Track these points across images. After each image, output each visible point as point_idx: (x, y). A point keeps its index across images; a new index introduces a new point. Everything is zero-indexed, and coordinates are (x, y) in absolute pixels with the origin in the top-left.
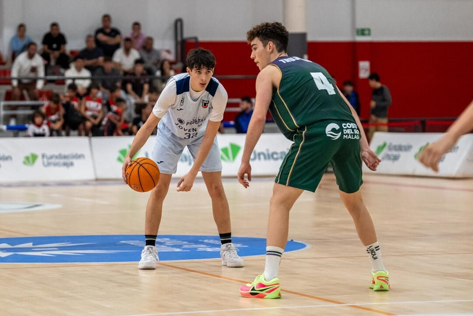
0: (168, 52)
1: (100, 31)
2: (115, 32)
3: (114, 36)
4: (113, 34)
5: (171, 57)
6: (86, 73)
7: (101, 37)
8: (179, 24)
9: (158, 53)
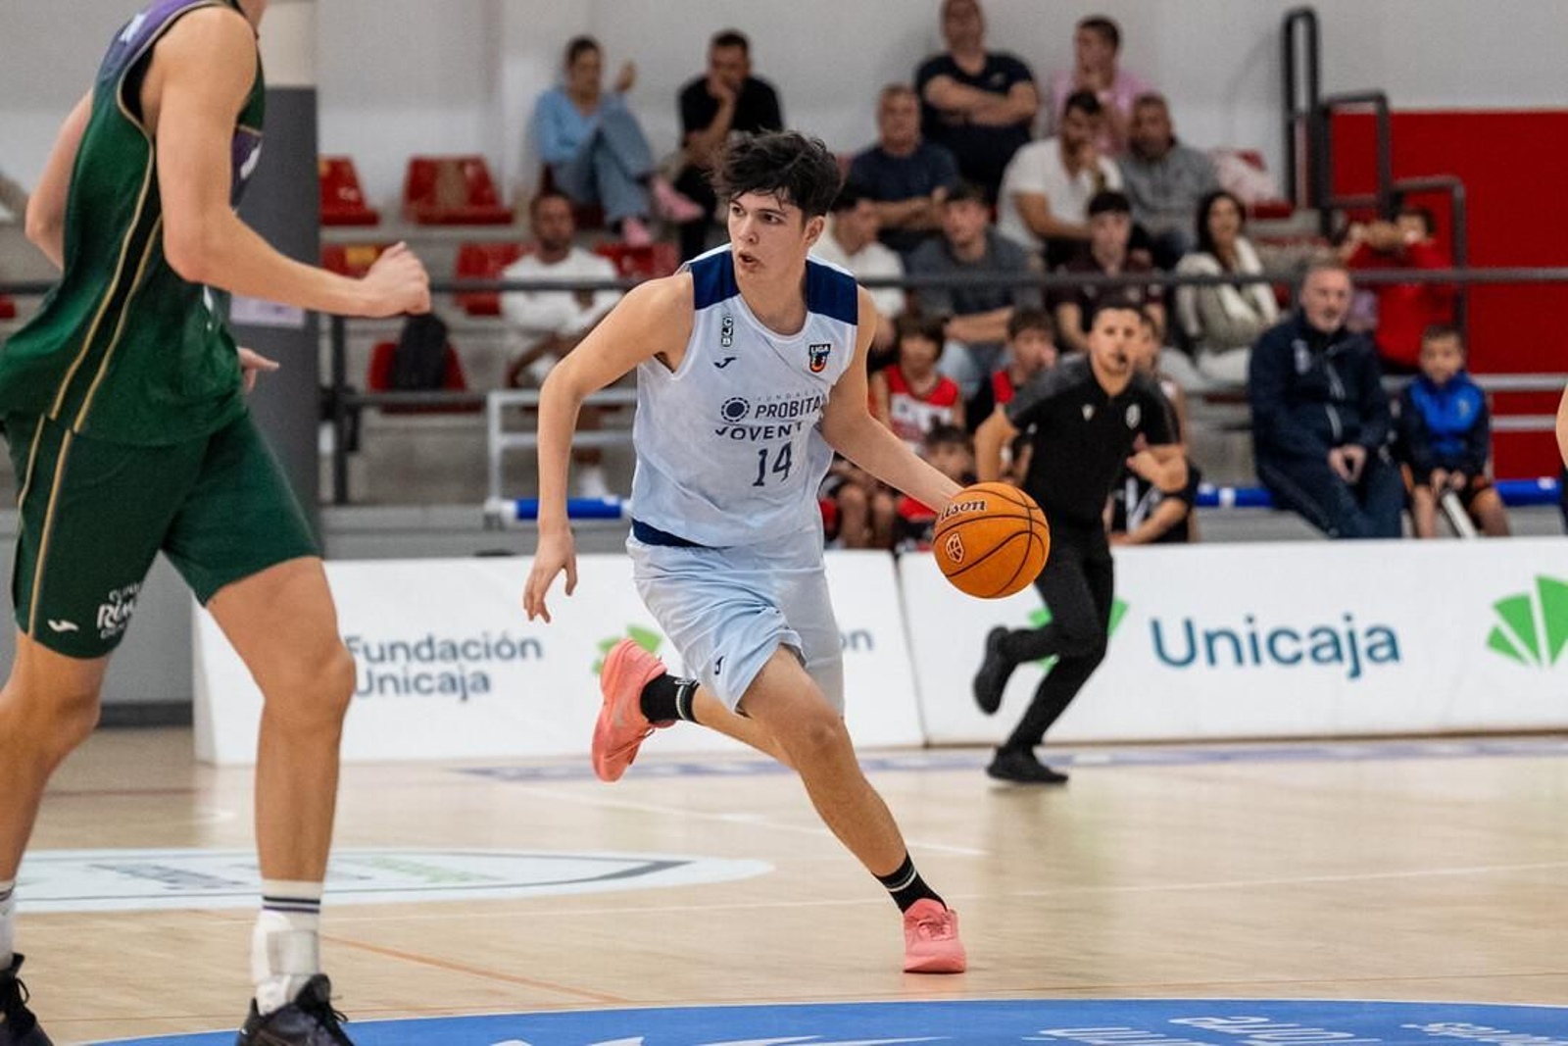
0: (1252, 159)
1: (935, 67)
2: (1006, 71)
3: (1004, 90)
4: (998, 78)
5: (1264, 185)
6: (881, 262)
7: (945, 92)
8: (1301, 30)
9: (1203, 165)
